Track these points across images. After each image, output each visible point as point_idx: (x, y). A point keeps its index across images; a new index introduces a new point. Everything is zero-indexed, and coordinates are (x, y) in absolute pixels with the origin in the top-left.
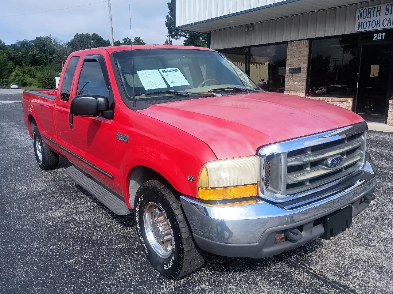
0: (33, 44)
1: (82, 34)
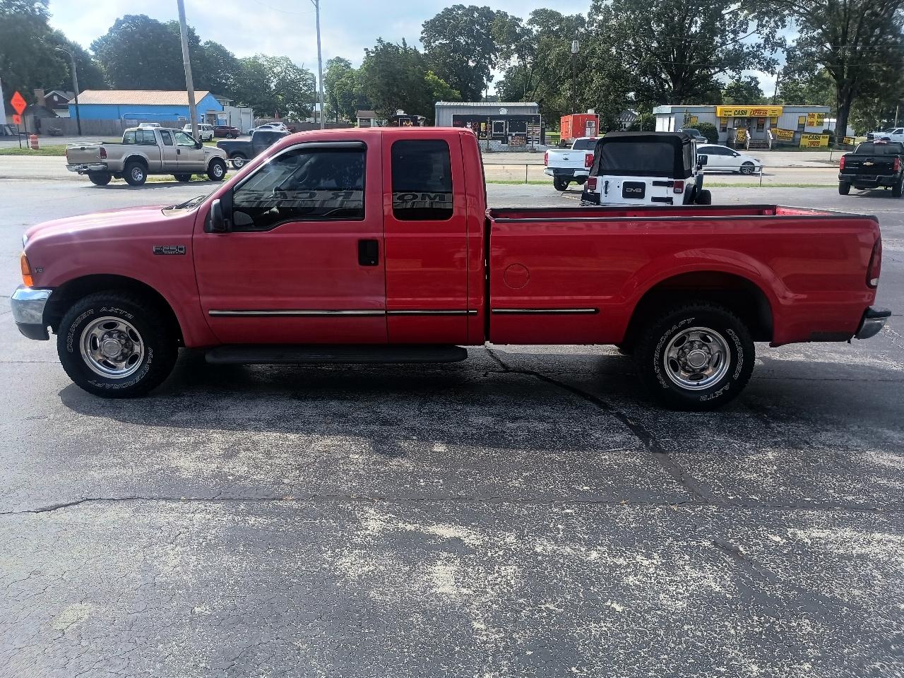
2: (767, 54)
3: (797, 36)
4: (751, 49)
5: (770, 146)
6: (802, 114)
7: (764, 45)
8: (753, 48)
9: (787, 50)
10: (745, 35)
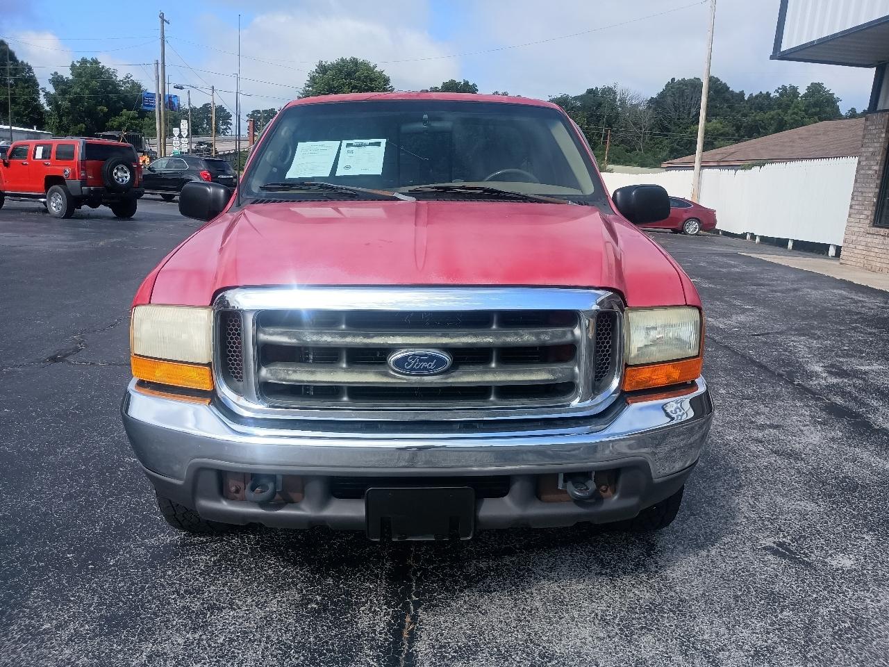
0: (579, 104)
1: (684, 80)
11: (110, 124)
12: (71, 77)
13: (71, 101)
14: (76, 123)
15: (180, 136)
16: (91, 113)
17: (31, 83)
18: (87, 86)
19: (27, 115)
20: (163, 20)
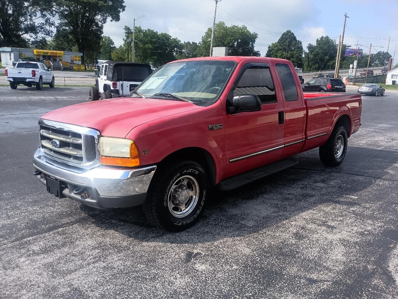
2: (47, 27)
3: (59, 21)
4: (40, 25)
5: (62, 69)
6: (71, 56)
7: (46, 23)
8: (41, 24)
9: (56, 27)
10: (36, 18)
11: (329, 64)
12: (316, 45)
13: (314, 55)
14: (314, 64)
15: (353, 68)
16: (322, 60)
17: (301, 48)
18: (321, 48)
19: (297, 62)
20: (346, 17)
